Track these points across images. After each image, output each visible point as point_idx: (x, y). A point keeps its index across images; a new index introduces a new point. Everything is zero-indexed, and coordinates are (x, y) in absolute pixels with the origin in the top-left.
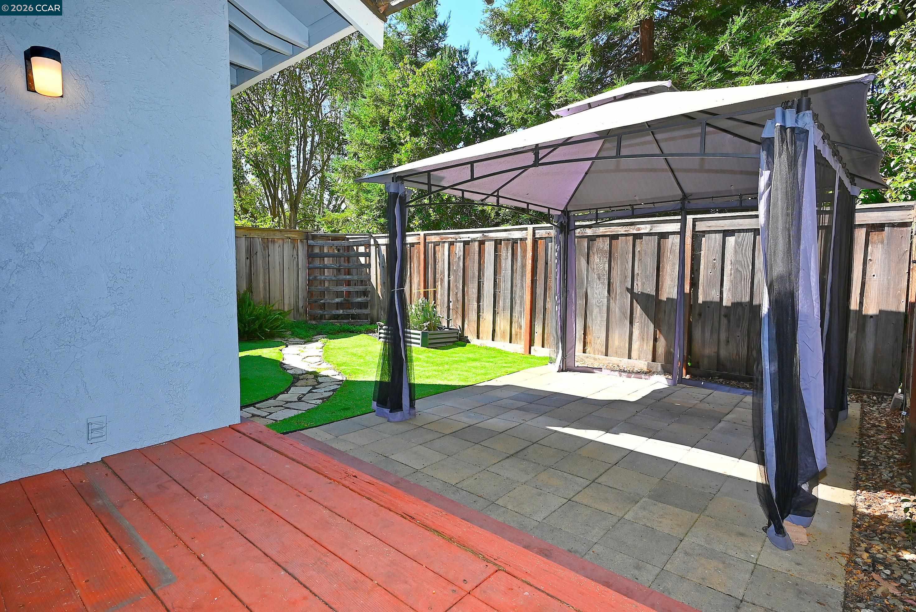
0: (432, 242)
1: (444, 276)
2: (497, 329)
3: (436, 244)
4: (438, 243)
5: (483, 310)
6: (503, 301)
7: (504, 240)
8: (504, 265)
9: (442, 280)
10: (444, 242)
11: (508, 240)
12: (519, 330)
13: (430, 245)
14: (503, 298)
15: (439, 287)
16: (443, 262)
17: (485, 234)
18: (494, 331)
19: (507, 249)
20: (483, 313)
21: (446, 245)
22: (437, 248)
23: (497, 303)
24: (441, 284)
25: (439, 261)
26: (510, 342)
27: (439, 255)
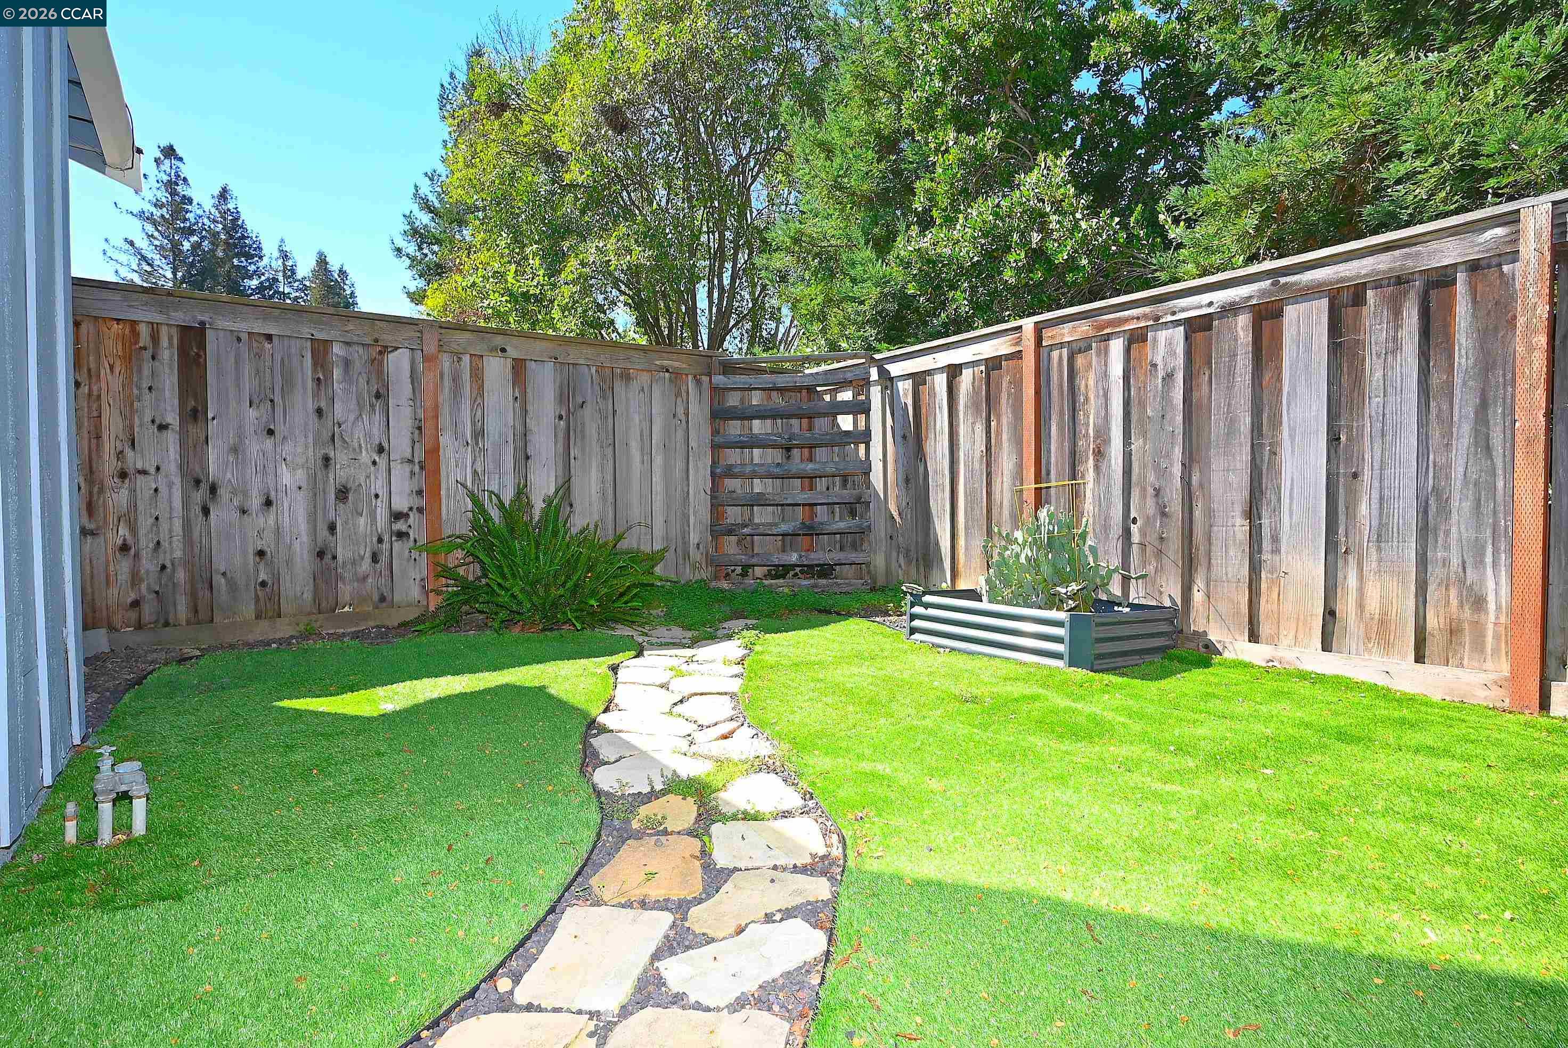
0: (1061, 345)
1: (1107, 441)
2: (1347, 607)
3: (1076, 349)
4: (1083, 345)
5: (1275, 539)
6: (1375, 506)
7: (1377, 285)
8: (1378, 374)
9: (1100, 454)
10: (1108, 337)
11: (1401, 280)
12: (1467, 613)
13: (1055, 354)
14: (1375, 495)
15: (1090, 475)
16: (1102, 400)
17: (1283, 280)
18: (1330, 614)
19: (1397, 313)
20: (1276, 551)
21: (1117, 347)
22: (1080, 360)
23: (1342, 518)
24: (1097, 468)
25: (1087, 399)
26: (1419, 659)
27: (1089, 382)
